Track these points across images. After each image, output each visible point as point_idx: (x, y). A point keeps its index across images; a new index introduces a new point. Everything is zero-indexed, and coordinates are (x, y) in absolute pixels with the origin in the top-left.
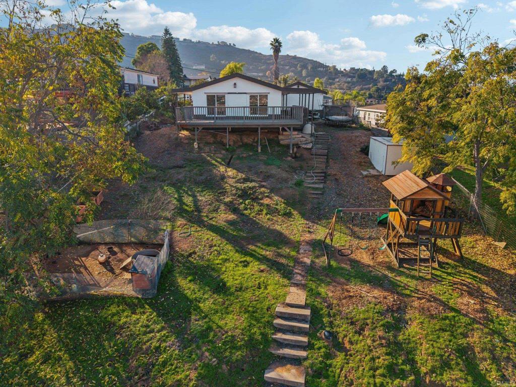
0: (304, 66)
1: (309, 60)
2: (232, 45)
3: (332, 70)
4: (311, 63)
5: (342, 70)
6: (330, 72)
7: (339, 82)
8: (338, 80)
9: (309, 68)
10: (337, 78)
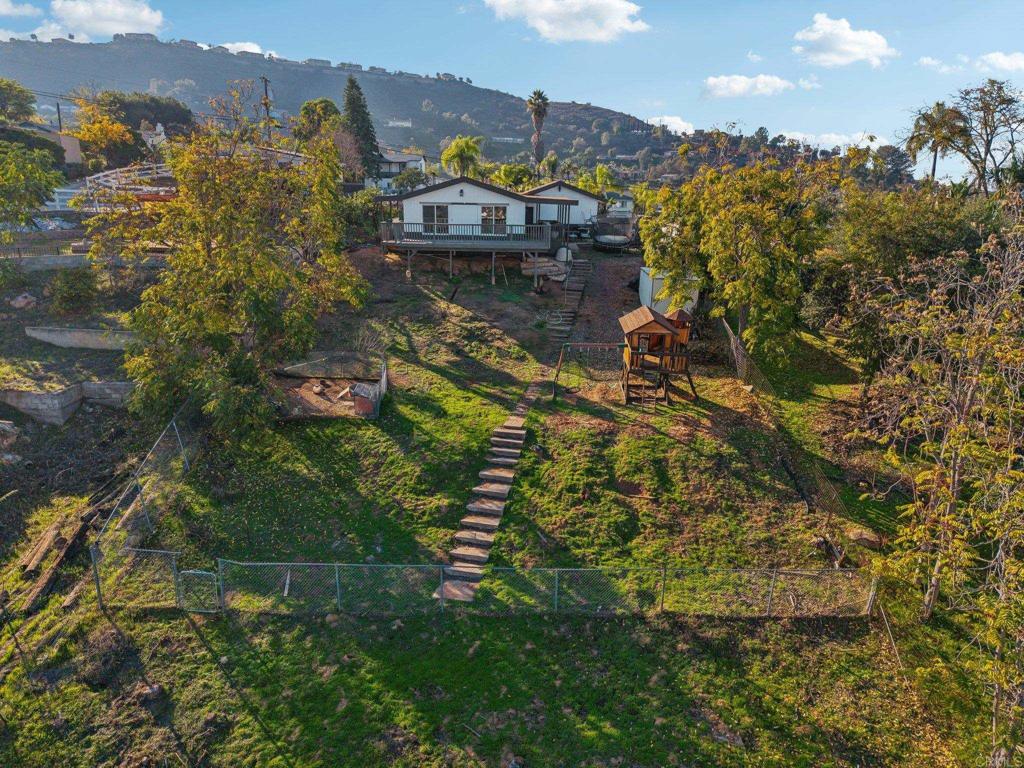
0: (606, 127)
1: (615, 113)
2: (465, 80)
3: (659, 134)
4: (619, 119)
5: (679, 134)
6: (656, 139)
7: (671, 157)
8: (669, 154)
9: (615, 130)
10: (670, 150)
